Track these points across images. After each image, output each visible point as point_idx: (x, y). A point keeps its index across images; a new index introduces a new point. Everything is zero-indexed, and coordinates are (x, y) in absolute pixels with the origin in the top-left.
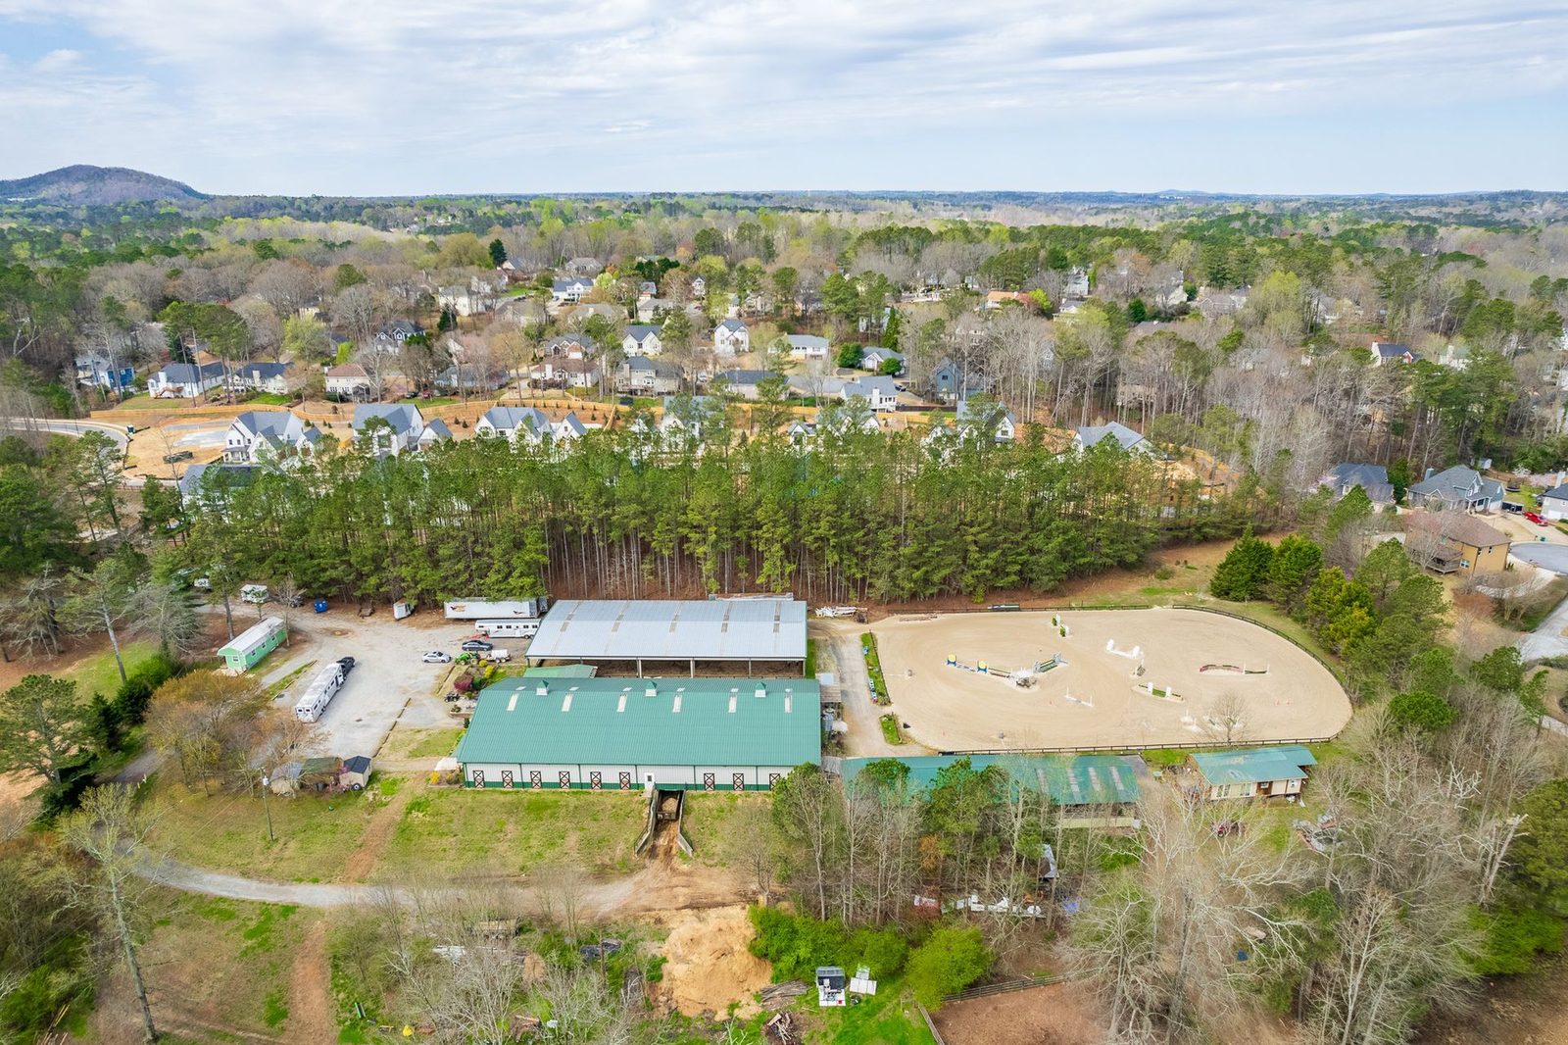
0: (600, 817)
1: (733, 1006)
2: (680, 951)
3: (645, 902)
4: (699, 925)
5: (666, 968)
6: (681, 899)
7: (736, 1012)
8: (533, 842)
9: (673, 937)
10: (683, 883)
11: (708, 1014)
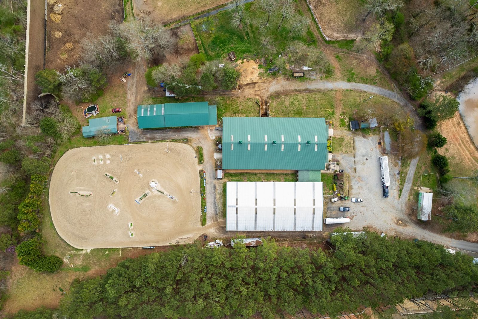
0: (282, 111)
1: (243, 63)
2: (255, 71)
3: (266, 85)
4: (251, 78)
5: (258, 67)
6: (257, 86)
7: (242, 62)
8: (297, 103)
9: (257, 74)
10: (257, 92)
11: (248, 61)
